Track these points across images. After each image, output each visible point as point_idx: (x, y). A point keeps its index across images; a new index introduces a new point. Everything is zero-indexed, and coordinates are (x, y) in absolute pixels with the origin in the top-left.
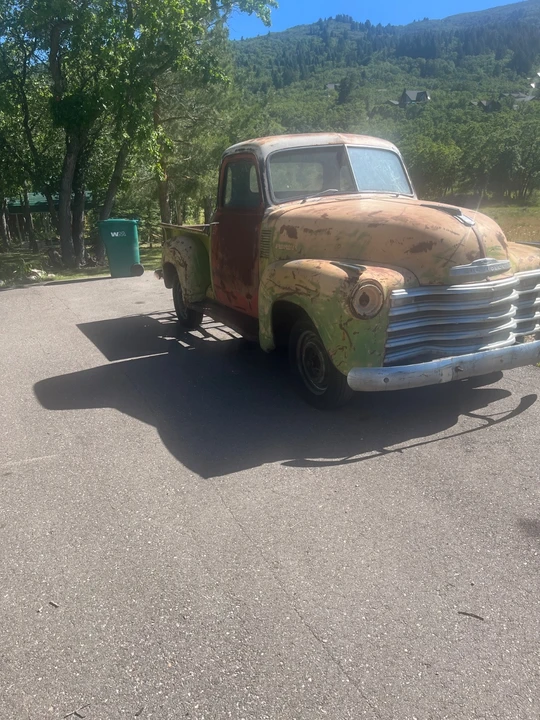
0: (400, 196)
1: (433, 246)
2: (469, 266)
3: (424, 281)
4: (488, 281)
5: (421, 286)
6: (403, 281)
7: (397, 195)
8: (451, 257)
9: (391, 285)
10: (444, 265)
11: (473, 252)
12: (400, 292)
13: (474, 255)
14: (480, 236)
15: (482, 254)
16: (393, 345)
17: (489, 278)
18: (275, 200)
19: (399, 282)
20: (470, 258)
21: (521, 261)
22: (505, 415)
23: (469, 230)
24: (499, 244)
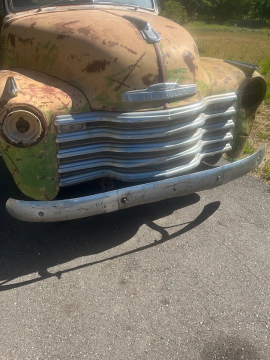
0: (138, 10)
1: (107, 66)
2: (143, 91)
3: (97, 105)
4: (165, 108)
5: (93, 111)
6: (70, 105)
7: (136, 8)
8: (125, 79)
9: (55, 110)
10: (117, 89)
11: (150, 75)
12: (66, 118)
13: (151, 79)
14: (161, 55)
15: (161, 77)
16: (65, 170)
17: (168, 105)
18: (13, 8)
19: (66, 106)
20: (147, 81)
21: (215, 84)
22: (183, 226)
23: (151, 48)
24: (185, 66)
